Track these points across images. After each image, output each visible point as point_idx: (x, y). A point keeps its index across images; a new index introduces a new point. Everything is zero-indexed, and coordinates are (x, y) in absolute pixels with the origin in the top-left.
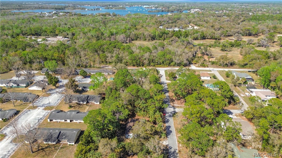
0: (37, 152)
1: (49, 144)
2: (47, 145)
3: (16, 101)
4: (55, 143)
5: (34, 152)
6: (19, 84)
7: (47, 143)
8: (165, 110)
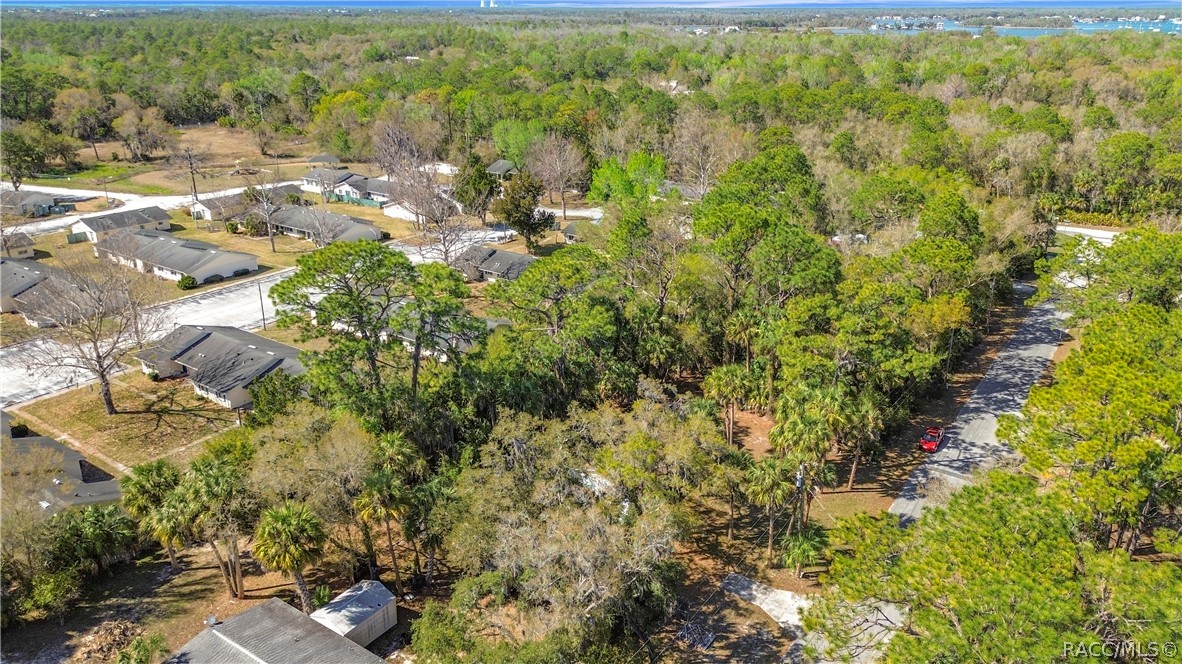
0: (129, 416)
1: (211, 401)
2: (196, 403)
3: (300, 239)
4: (227, 404)
5: (116, 413)
6: (369, 194)
7: (203, 393)
8: (955, 427)
